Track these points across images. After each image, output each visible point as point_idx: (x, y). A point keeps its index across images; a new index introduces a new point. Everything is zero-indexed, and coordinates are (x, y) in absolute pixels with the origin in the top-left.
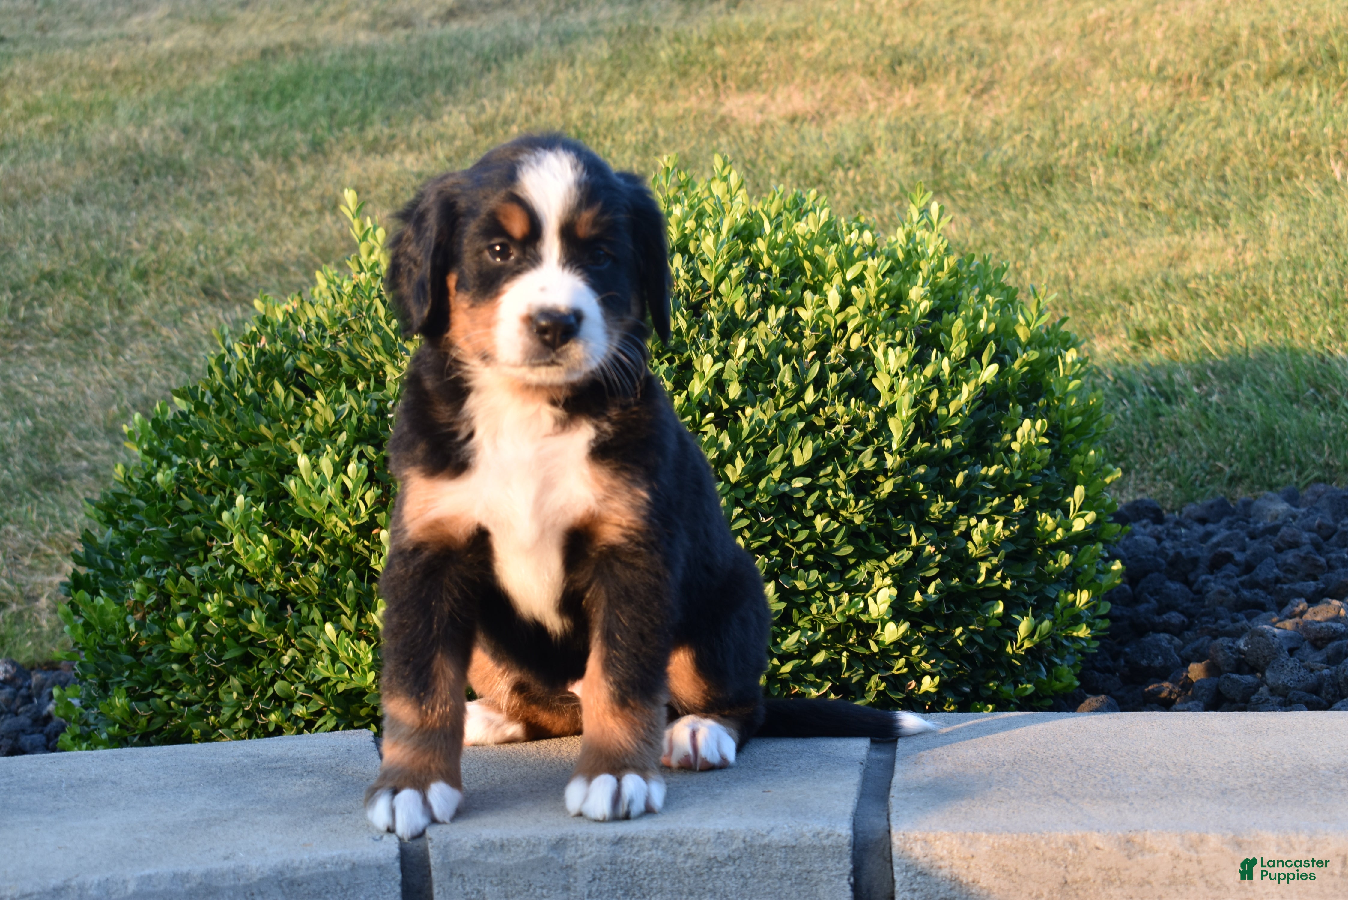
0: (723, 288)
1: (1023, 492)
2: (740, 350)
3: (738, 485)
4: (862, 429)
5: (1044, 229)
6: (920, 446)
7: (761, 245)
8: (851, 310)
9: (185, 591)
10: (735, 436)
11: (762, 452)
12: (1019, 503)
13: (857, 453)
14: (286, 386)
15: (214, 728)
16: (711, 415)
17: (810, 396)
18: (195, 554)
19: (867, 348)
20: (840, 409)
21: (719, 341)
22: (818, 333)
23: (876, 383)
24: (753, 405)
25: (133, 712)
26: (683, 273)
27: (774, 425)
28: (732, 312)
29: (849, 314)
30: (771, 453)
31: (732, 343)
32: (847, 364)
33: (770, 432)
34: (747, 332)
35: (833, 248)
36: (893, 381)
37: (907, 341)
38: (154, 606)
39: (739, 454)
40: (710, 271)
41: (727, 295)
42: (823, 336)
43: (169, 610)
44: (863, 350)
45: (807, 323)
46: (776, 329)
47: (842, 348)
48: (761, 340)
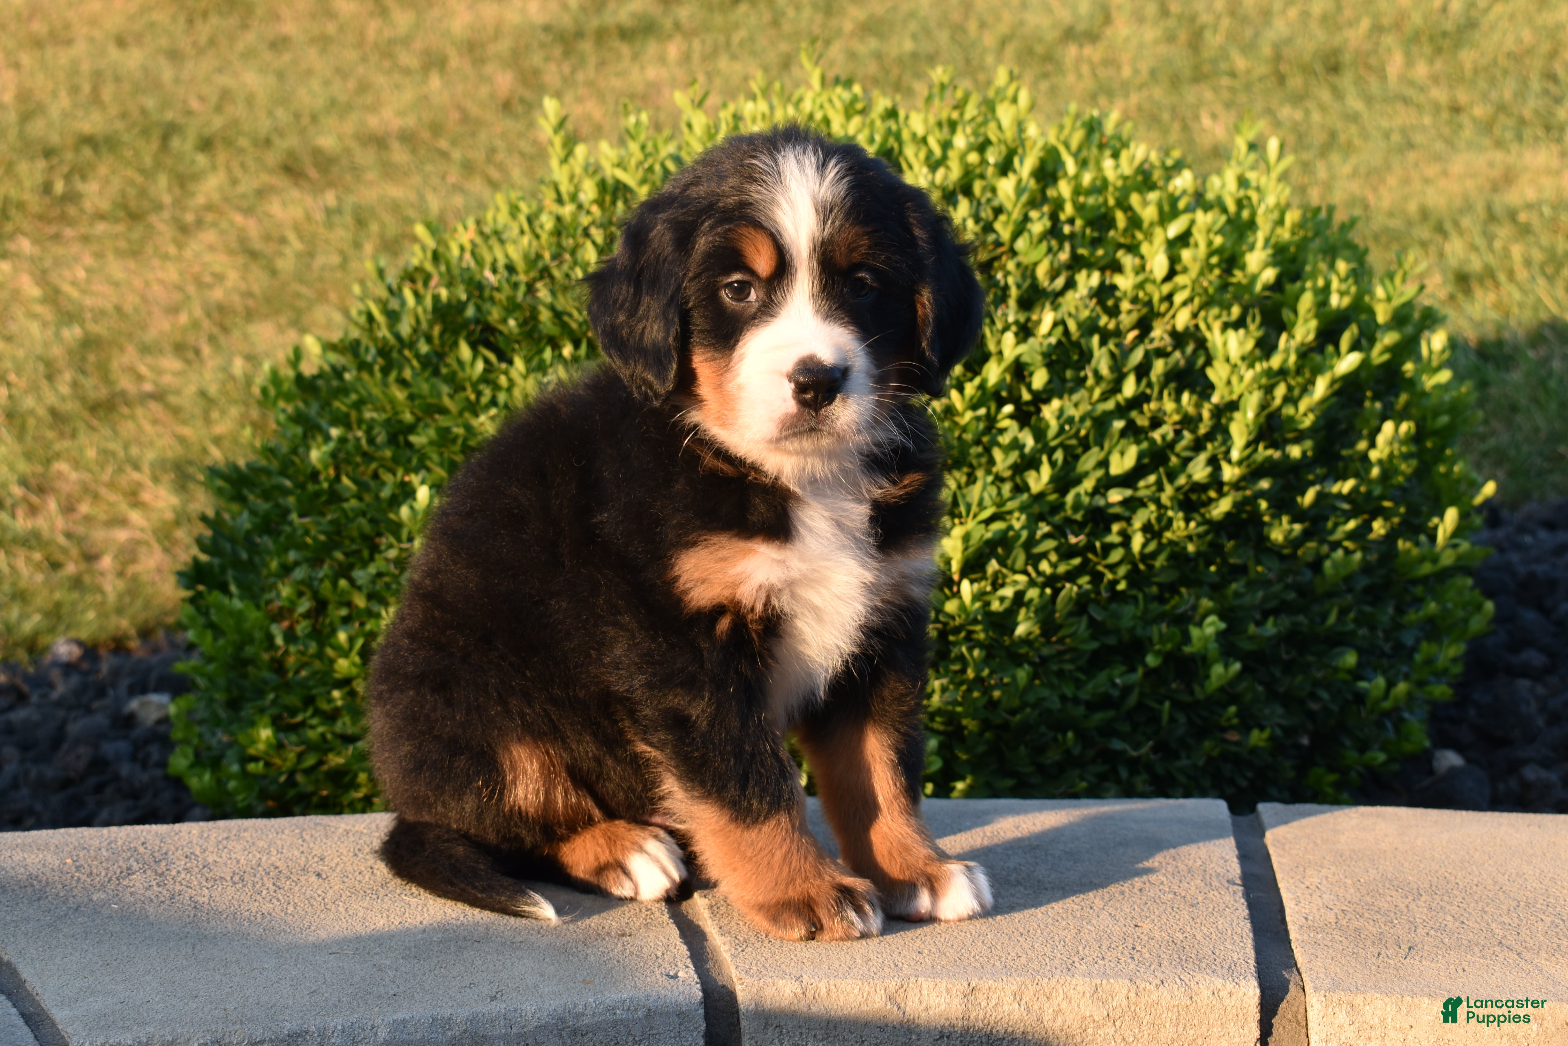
0: (1021, 244)
1: (1386, 514)
2: (1045, 327)
3: (1041, 495)
4: (1193, 431)
5: (1333, 135)
6: (1263, 453)
7: (1064, 188)
8: (1180, 280)
9: (347, 598)
10: (1039, 434)
11: (1072, 457)
12: (1379, 527)
13: (1186, 461)
14: (474, 346)
16: (1008, 409)
17: (1129, 388)
18: (357, 553)
19: (1197, 327)
20: (1169, 405)
21: (1017, 313)
22: (1139, 306)
23: (1210, 373)
24: (1061, 397)
25: (280, 746)
26: (970, 223)
27: (1088, 423)
28: (1034, 277)
29: (1177, 284)
30: (1083, 459)
31: (1035, 317)
32: (1175, 348)
33: (1083, 432)
34: (1052, 303)
35: (1153, 196)
36: (1232, 372)
37: (1249, 320)
38: (306, 615)
39: (1045, 458)
40: (1006, 224)
41: (1026, 254)
42: (1145, 311)
43: (327, 621)
44: (1192, 329)
45: (1125, 293)
46: (1087, 301)
47: (1169, 327)
48: (1070, 315)
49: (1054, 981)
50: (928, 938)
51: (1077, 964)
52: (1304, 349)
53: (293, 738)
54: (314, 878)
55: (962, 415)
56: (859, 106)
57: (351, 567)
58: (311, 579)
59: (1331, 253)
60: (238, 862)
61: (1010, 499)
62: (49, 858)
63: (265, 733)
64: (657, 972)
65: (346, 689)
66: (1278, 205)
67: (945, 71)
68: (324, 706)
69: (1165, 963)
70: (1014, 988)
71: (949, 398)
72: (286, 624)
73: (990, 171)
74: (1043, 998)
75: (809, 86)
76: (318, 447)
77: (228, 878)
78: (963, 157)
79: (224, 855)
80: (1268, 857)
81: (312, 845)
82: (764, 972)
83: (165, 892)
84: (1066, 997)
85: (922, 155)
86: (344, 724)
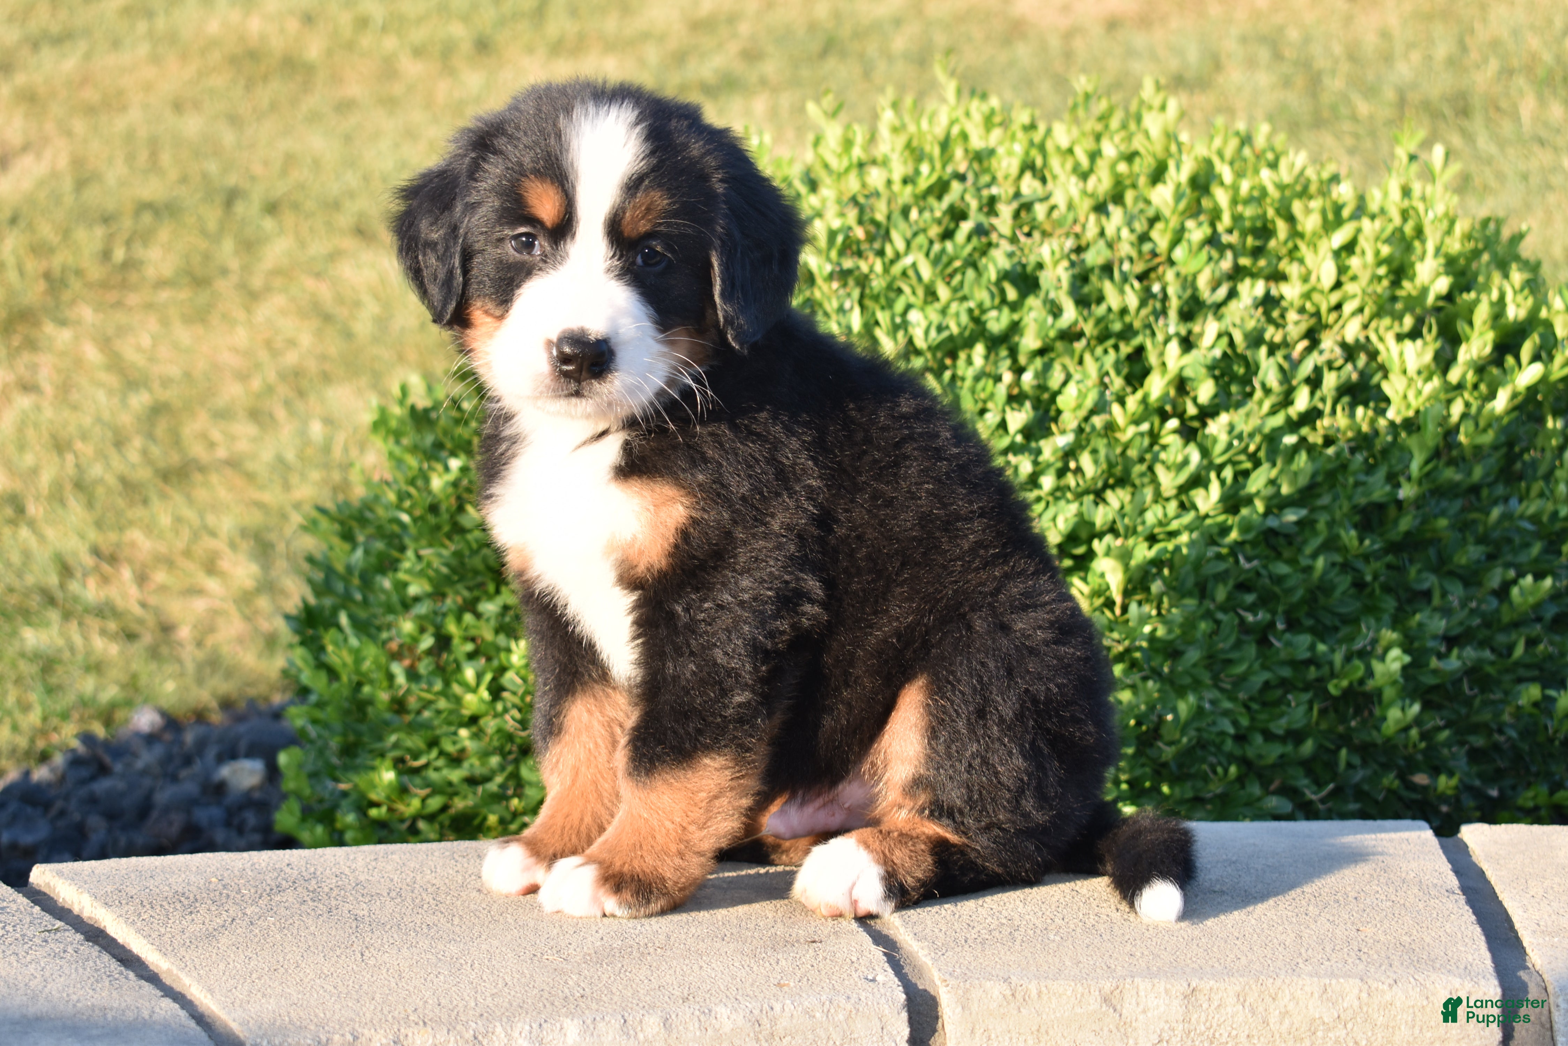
0: (1179, 254)
2: (1208, 339)
3: (1209, 516)
7: (1221, 198)
8: (1349, 288)
9: (473, 632)
10: (1206, 450)
11: (1242, 475)
15: (515, 815)
16: (1173, 423)
17: (1302, 401)
18: (481, 585)
19: (1368, 338)
20: (1342, 422)
21: (1178, 324)
22: (1306, 317)
23: (1386, 387)
24: (1227, 410)
25: (403, 791)
26: (1125, 233)
27: (1258, 439)
28: (1195, 288)
29: (1346, 292)
30: (1254, 476)
31: (1197, 329)
32: (1347, 361)
33: (1252, 448)
34: (1215, 314)
35: (1316, 204)
36: (1409, 386)
37: (1425, 330)
38: (429, 652)
39: (1213, 475)
40: (1164, 231)
41: (1185, 263)
42: (1313, 321)
43: (452, 658)
44: (1362, 339)
45: (1292, 304)
46: (1252, 311)
47: (1339, 338)
48: (1234, 325)
49: (1279, 982)
50: (1138, 942)
51: (1301, 965)
52: (1481, 362)
53: (418, 780)
54: (475, 894)
55: (1124, 431)
56: (997, 119)
57: (477, 600)
58: (435, 613)
59: (1503, 267)
60: (392, 880)
61: (1177, 517)
62: (193, 878)
63: (388, 776)
64: (855, 975)
65: (474, 729)
66: (1446, 214)
67: (1089, 81)
68: (450, 748)
69: (1396, 963)
70: (1238, 988)
71: (1110, 413)
72: (407, 662)
73: (1142, 181)
74: (1268, 1000)
75: (943, 100)
76: (440, 475)
77: (385, 894)
78: (1113, 166)
79: (375, 874)
80: (1482, 873)
81: (466, 865)
82: (969, 974)
83: (321, 906)
84: (1293, 998)
85: (1069, 165)
86: (472, 766)
